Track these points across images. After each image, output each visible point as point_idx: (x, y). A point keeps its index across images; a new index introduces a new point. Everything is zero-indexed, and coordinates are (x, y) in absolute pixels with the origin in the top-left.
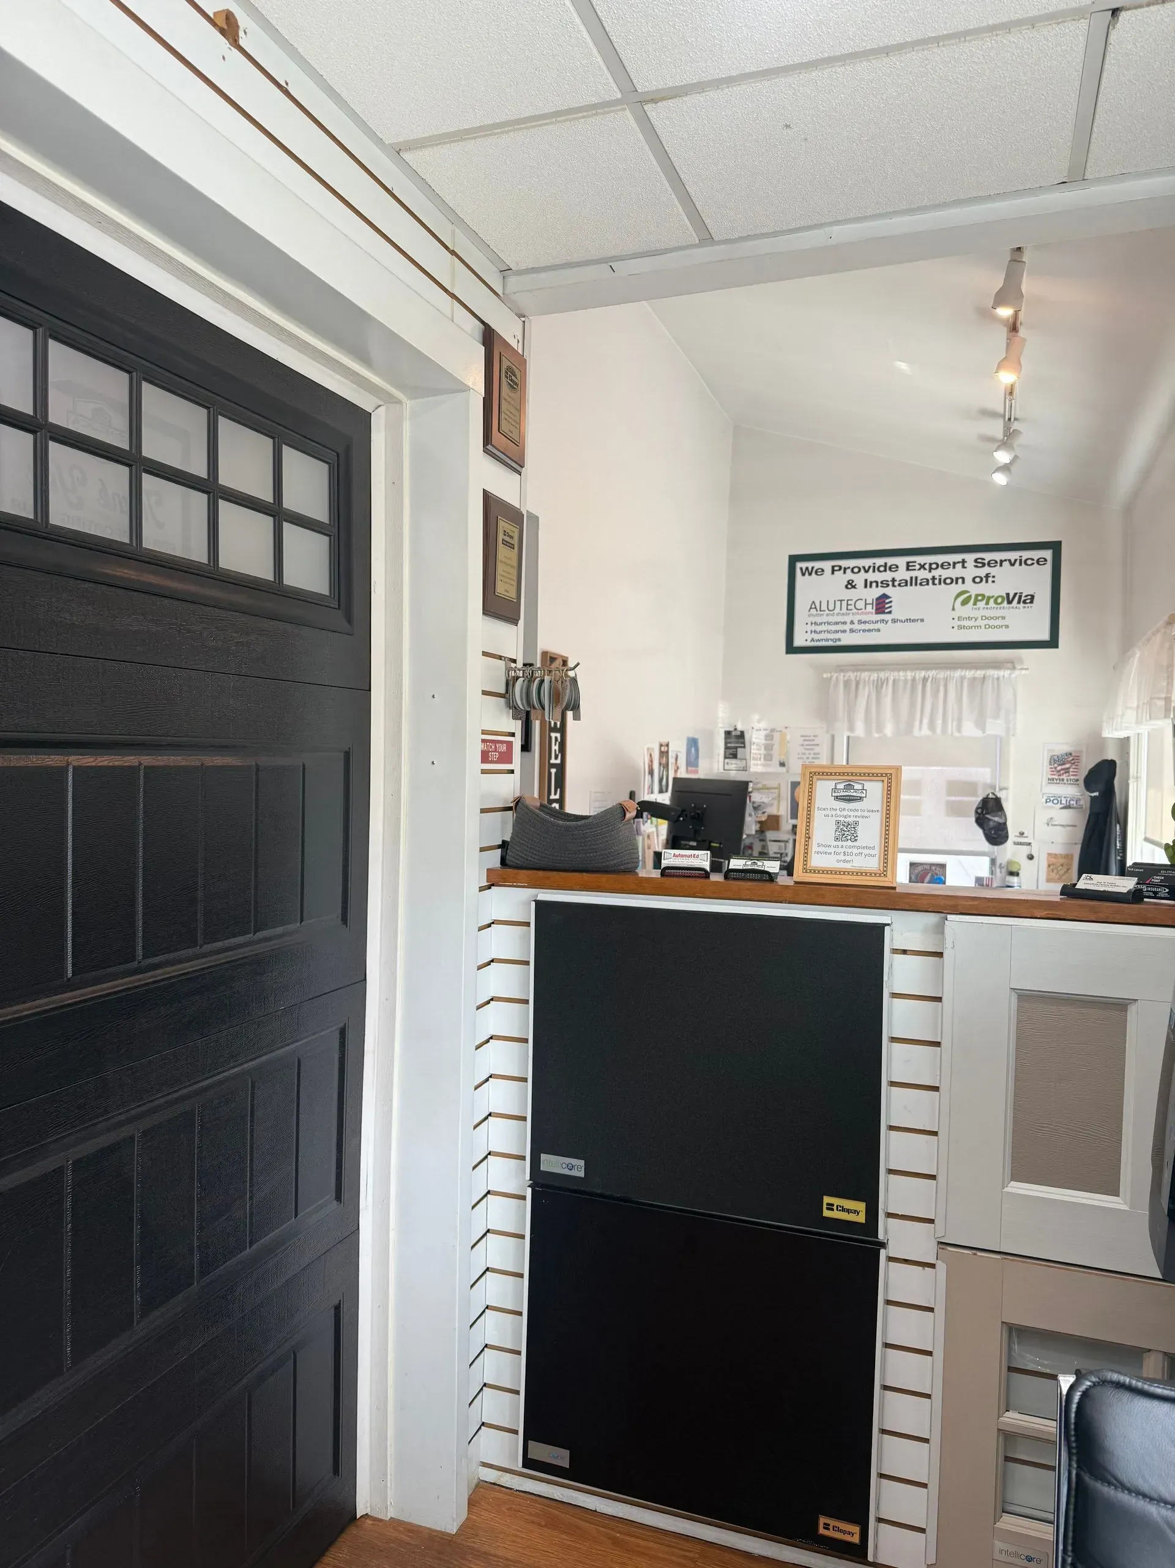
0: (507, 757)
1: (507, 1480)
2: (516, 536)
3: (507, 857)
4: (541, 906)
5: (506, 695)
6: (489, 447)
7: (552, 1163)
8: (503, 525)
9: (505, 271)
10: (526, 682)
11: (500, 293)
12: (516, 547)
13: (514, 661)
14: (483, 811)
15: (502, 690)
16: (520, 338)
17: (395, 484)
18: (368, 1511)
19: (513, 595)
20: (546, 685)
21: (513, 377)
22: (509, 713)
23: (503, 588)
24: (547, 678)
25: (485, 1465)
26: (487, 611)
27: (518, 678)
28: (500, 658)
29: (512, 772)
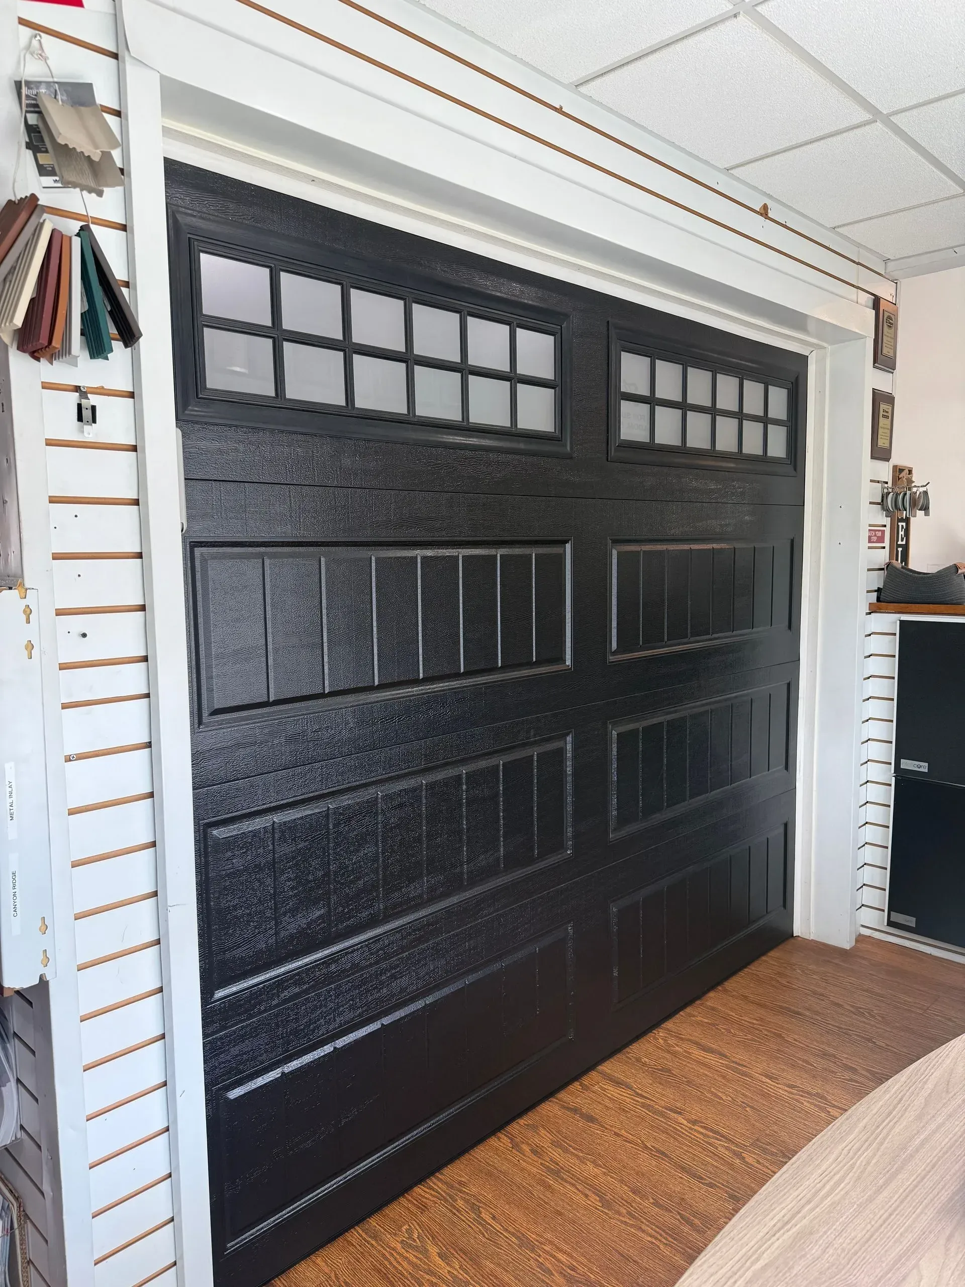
0: (881, 539)
1: (877, 935)
2: (890, 412)
3: (881, 597)
4: (902, 623)
5: (882, 503)
6: (876, 365)
7: (906, 764)
8: (883, 406)
9: (886, 261)
10: (895, 495)
11: (883, 273)
12: (890, 418)
13: (887, 483)
14: (869, 570)
15: (880, 501)
16: (894, 294)
17: (821, 392)
18: (800, 935)
19: (887, 445)
20: (908, 496)
21: (890, 321)
22: (883, 513)
23: (882, 442)
24: (908, 493)
25: (863, 926)
26: (872, 457)
27: (889, 493)
28: (878, 482)
29: (884, 548)
